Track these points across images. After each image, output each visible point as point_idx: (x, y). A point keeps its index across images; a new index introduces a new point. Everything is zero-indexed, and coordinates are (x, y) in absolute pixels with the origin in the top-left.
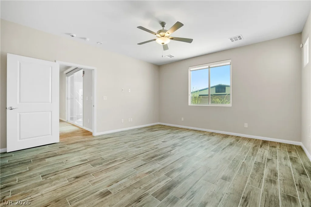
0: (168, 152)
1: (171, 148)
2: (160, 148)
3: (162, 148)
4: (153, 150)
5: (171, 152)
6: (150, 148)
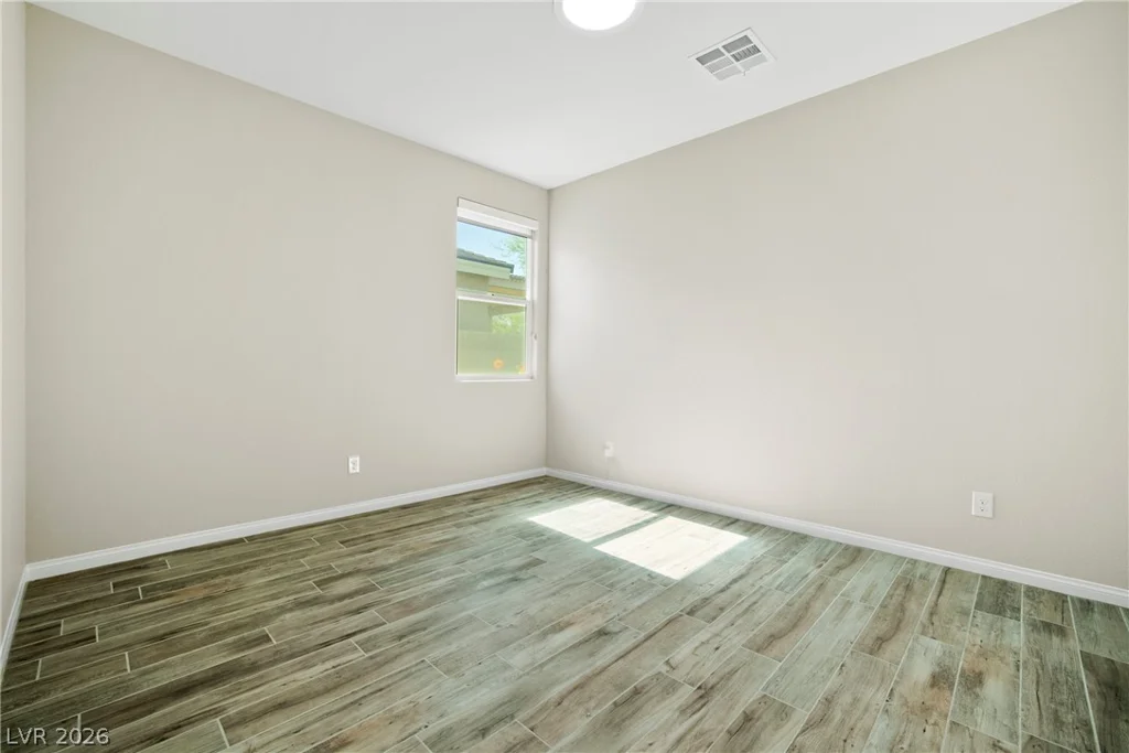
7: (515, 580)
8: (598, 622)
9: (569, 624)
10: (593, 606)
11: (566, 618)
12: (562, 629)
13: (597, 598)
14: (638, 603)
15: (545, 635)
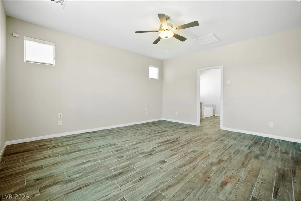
0: (160, 146)
1: (155, 151)
2: (168, 150)
3: (166, 150)
4: (176, 148)
5: (157, 146)
6: (180, 151)
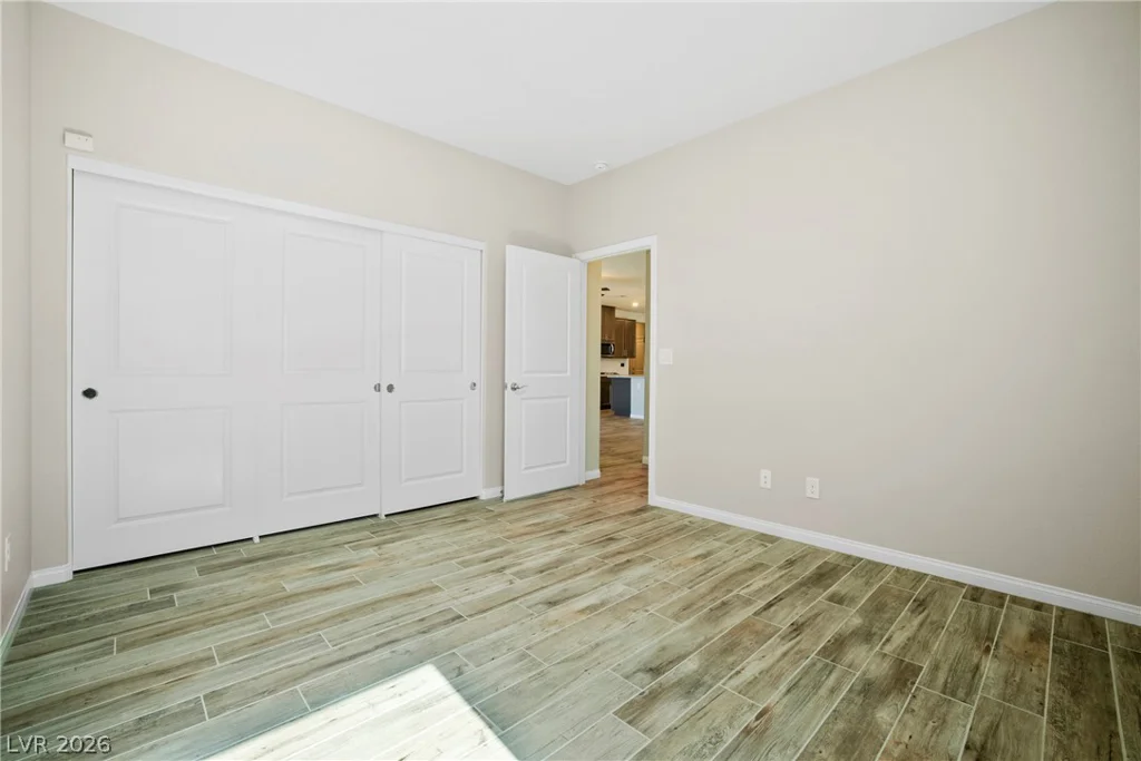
7: (655, 671)
8: (554, 613)
9: (582, 611)
10: (554, 630)
11: (584, 617)
12: (587, 608)
13: (547, 639)
14: (505, 632)
15: (603, 604)
